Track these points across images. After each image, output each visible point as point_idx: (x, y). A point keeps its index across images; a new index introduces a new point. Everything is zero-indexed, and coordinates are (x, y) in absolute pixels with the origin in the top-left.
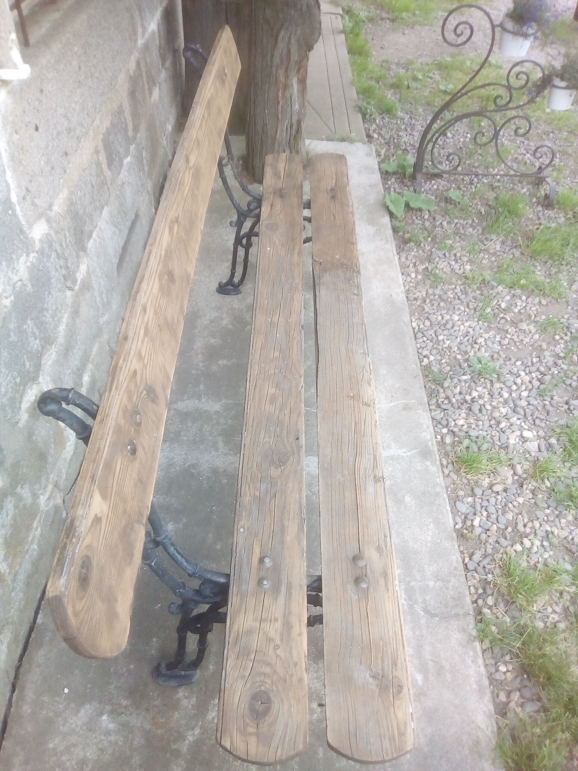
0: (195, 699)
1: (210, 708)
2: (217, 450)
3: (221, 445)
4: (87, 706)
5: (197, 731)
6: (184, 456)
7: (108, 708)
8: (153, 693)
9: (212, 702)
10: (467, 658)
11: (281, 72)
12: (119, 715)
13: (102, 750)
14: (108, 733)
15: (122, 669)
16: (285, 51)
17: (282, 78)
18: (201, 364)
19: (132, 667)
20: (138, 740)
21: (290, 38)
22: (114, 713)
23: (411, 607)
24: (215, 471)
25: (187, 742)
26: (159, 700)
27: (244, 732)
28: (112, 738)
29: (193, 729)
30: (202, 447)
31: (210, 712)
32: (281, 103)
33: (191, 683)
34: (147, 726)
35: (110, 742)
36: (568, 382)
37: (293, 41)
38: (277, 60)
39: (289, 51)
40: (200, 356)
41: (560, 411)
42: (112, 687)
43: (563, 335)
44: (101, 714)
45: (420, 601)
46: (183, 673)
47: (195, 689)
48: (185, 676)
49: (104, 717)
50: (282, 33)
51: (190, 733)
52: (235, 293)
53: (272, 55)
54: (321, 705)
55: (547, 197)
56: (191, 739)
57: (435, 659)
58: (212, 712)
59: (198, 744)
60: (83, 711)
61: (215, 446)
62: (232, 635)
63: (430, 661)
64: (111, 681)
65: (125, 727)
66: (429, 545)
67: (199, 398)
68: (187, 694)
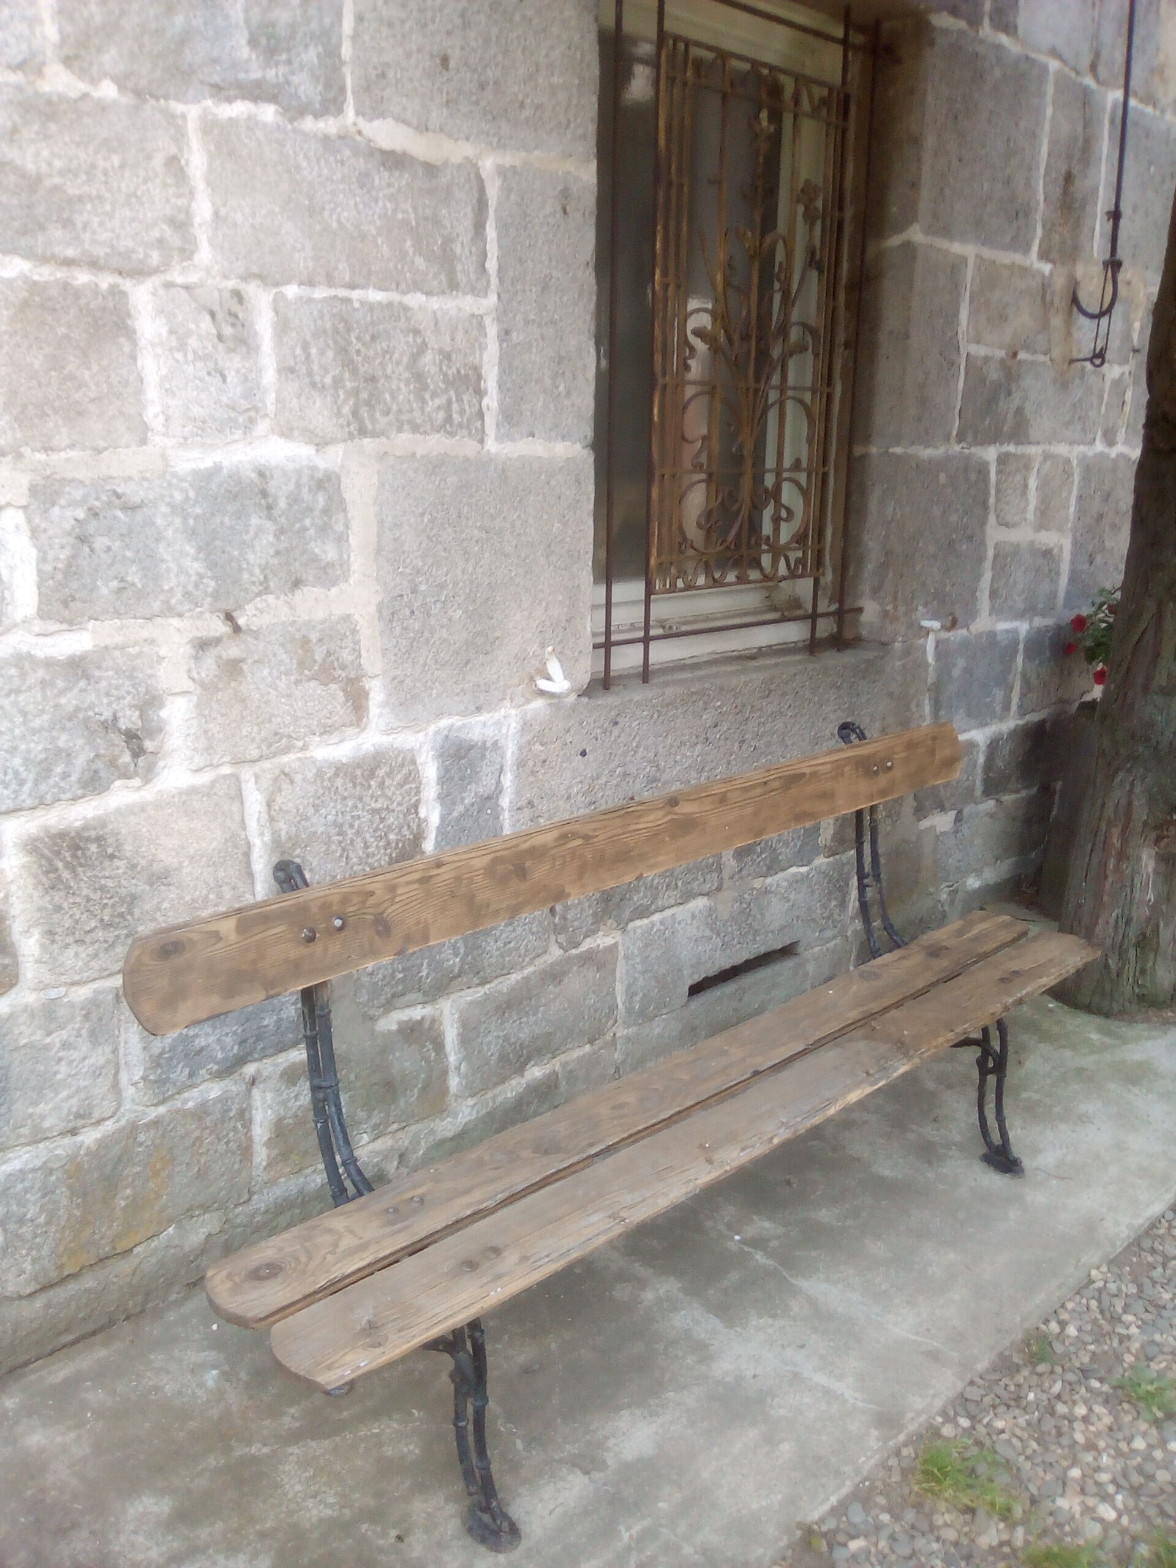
4: (214, 1353)
5: (265, 1450)
7: (227, 1368)
11: (1116, 832)
12: (228, 1380)
13: (180, 1393)
14: (201, 1385)
16: (1123, 802)
17: (1116, 841)
20: (214, 1413)
21: (1132, 785)
22: (226, 1376)
23: (628, 1549)
25: (247, 1450)
26: (270, 1399)
27: (229, 1277)
28: (199, 1392)
29: (265, 1445)
32: (1110, 878)
34: (235, 1409)
35: (194, 1393)
37: (1138, 790)
38: (1109, 812)
39: (1130, 804)
44: (214, 1367)
45: (649, 1553)
49: (214, 1372)
50: (1121, 775)
51: (259, 1445)
53: (1103, 804)
56: (253, 1450)
59: (255, 1460)
60: (206, 1353)
65: (219, 1394)
66: (744, 1512)
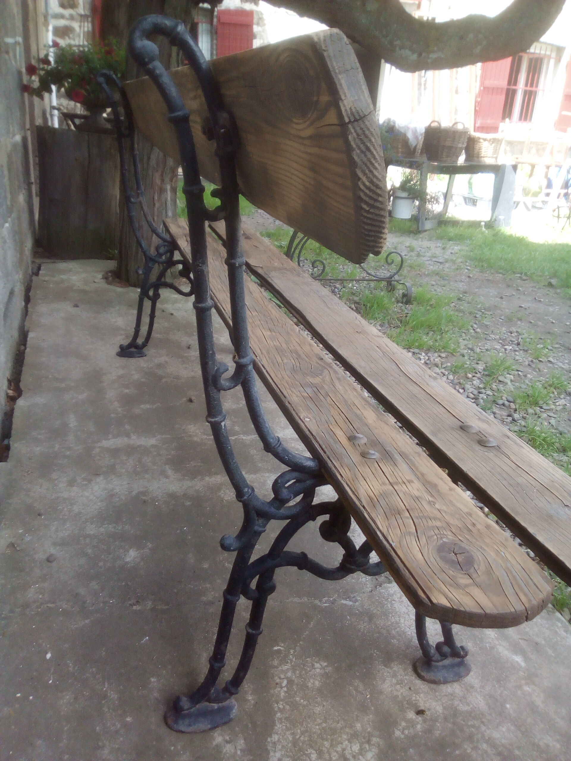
0: (242, 741)
1: (269, 748)
2: (167, 477)
3: (170, 472)
6: (127, 486)
8: (174, 746)
9: (269, 740)
10: (558, 630)
15: (114, 725)
16: (161, 155)
17: (158, 181)
18: (120, 410)
19: (129, 719)
24: (172, 496)
26: (188, 753)
27: (456, 586)
30: (147, 476)
31: (272, 754)
32: (156, 206)
33: (230, 720)
36: (501, 402)
38: (153, 163)
40: (116, 403)
41: (507, 422)
42: (106, 751)
43: (474, 374)
46: (216, 706)
47: (237, 729)
48: (220, 710)
52: (140, 355)
53: (149, 158)
54: (420, 712)
55: (404, 295)
57: (524, 637)
58: (275, 752)
61: (163, 473)
62: (363, 500)
63: (520, 641)
64: (100, 744)
67: (128, 435)
68: (227, 738)
